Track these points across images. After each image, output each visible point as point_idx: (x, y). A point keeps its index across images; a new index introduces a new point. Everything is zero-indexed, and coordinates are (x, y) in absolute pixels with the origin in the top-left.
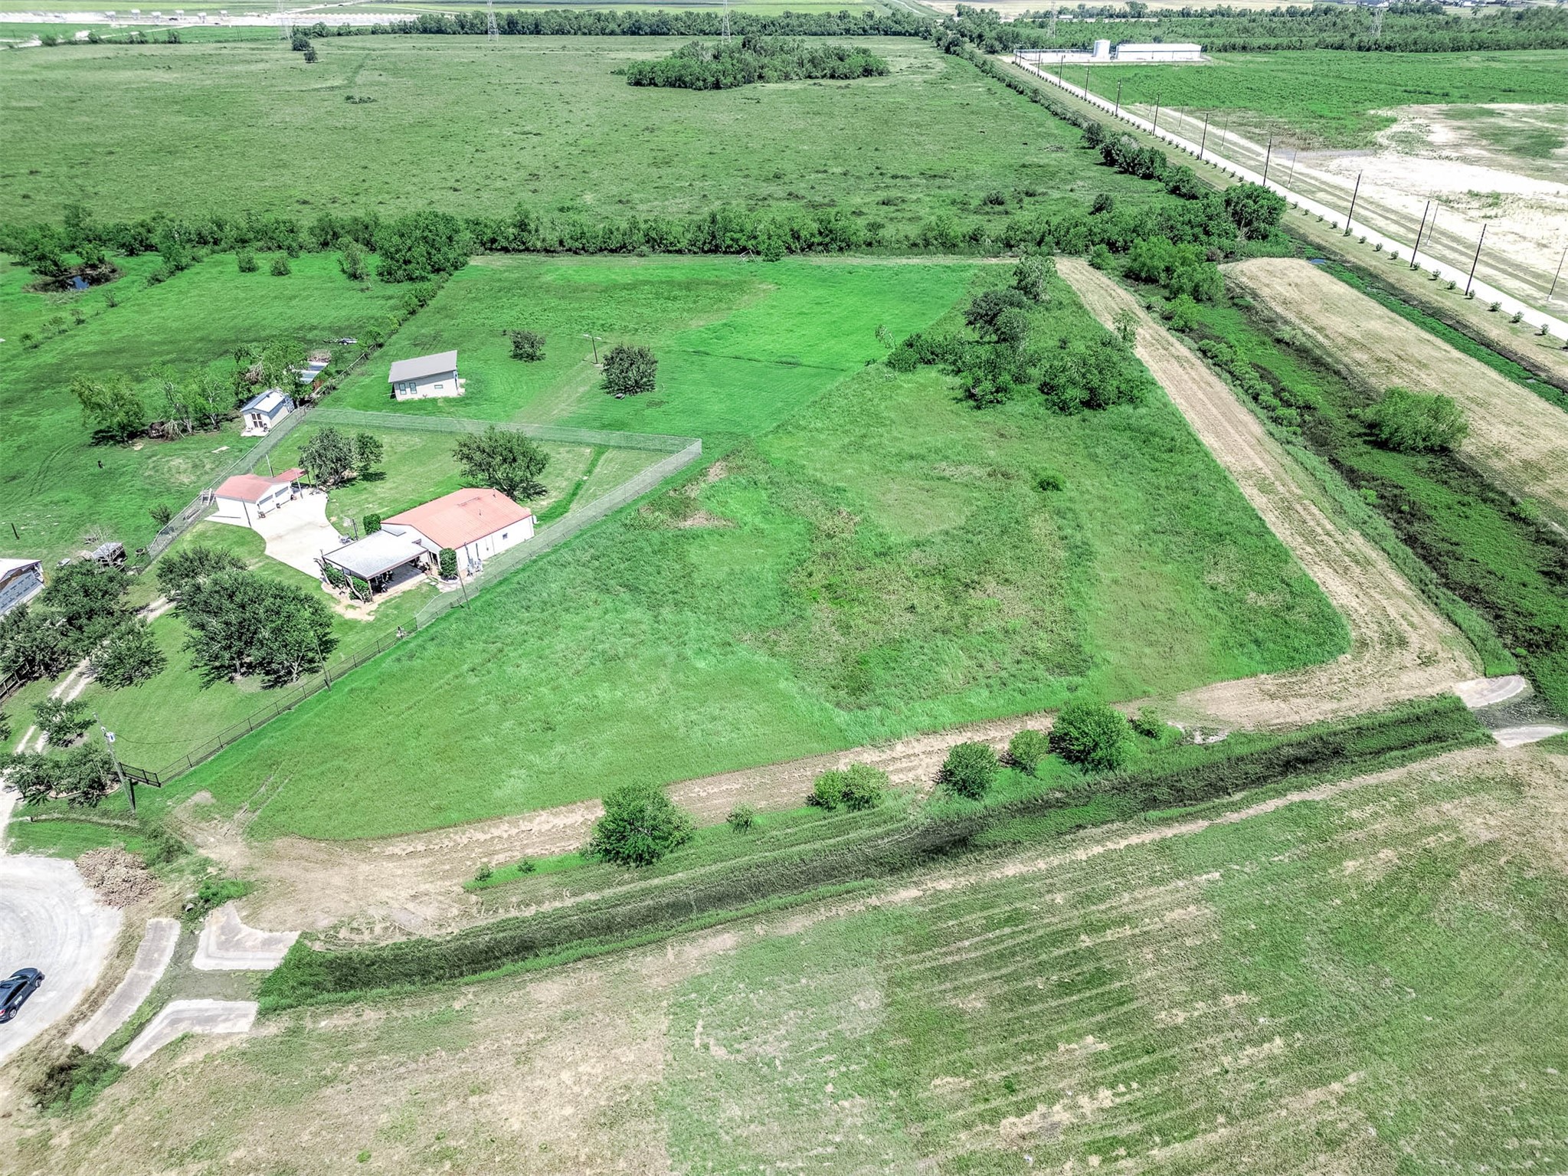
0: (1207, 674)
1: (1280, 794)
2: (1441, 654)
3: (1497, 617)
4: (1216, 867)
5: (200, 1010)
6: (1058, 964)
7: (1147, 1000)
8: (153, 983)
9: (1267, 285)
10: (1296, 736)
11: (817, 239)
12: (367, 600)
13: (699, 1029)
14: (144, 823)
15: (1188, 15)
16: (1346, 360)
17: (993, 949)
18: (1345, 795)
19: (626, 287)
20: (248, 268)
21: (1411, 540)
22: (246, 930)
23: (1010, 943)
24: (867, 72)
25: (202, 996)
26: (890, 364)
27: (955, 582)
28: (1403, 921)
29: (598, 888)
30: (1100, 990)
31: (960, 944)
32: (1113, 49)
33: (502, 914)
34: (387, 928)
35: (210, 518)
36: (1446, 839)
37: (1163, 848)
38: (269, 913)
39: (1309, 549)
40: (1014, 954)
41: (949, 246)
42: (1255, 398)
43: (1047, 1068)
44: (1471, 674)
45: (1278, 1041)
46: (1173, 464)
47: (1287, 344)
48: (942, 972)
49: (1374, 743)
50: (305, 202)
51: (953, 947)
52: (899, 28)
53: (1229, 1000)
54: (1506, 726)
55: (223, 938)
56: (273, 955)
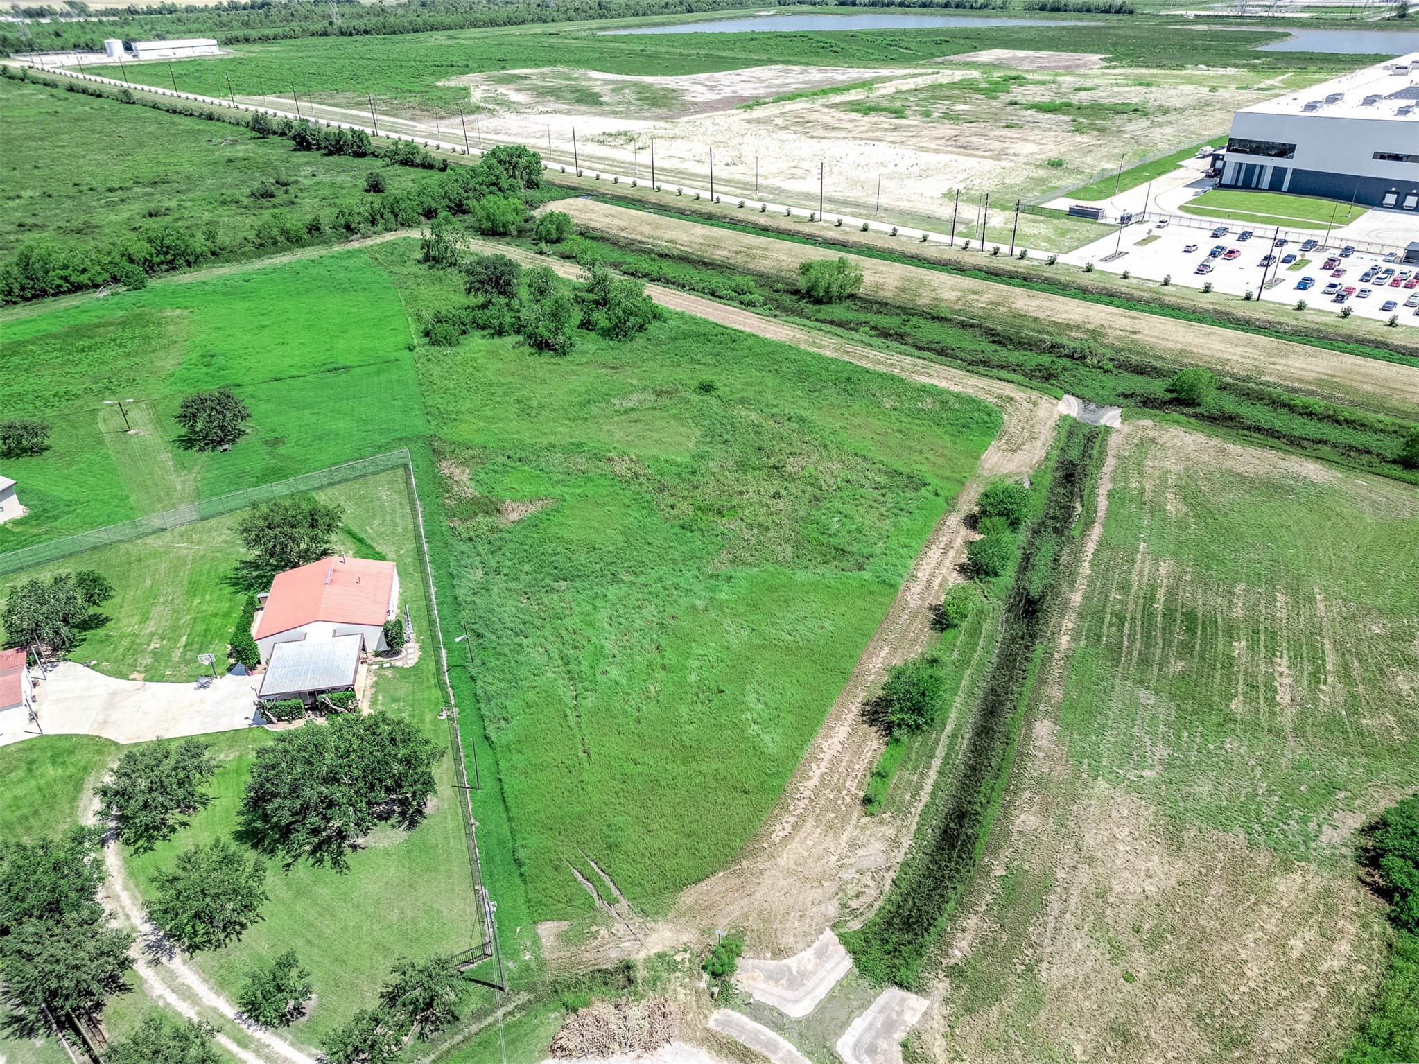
1: (1094, 493)
4: (1136, 540)
5: (867, 1029)
6: (1168, 623)
7: (1218, 613)
9: (590, 220)
10: (1050, 465)
11: (158, 259)
13: (1120, 772)
16: (717, 257)
18: (1113, 479)
21: (918, 348)
23: (1138, 629)
25: (846, 1024)
26: (433, 344)
27: (766, 469)
31: (1125, 645)
32: (128, 48)
33: (915, 811)
36: (1173, 477)
37: (1105, 545)
38: (784, 939)
39: (895, 370)
40: (1149, 632)
42: (714, 294)
43: (1246, 668)
44: (1054, 401)
45: (1277, 594)
47: (668, 256)
48: (1144, 661)
51: (1125, 648)
53: (1238, 591)
55: (784, 982)
56: (837, 958)
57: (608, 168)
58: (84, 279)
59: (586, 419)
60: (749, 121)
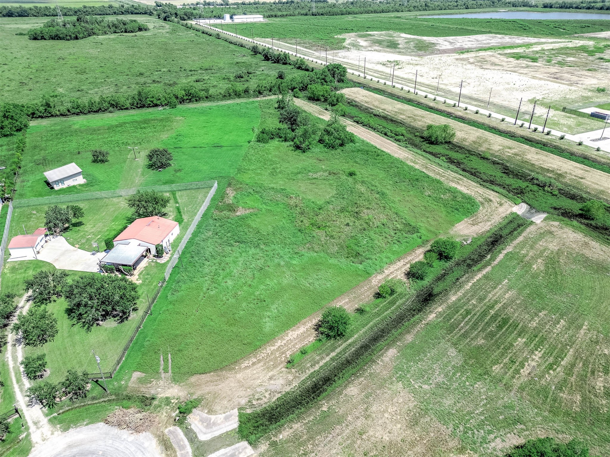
1: (500, 252)
2: (502, 201)
3: (504, 188)
4: (505, 278)
5: (224, 454)
6: (491, 321)
7: (522, 322)
8: (190, 454)
9: (356, 97)
10: (488, 234)
11: (186, 98)
13: (413, 382)
14: (117, 395)
15: (245, 4)
16: (399, 118)
17: (471, 323)
18: (515, 247)
19: (117, 126)
21: (464, 170)
22: (213, 417)
23: (473, 320)
24: (140, 29)
25: (218, 449)
26: (258, 141)
27: (352, 213)
28: (559, 277)
30: (509, 324)
31: (461, 326)
32: (231, 18)
34: (270, 394)
35: (9, 260)
36: (549, 252)
37: (486, 278)
38: (217, 407)
39: (443, 179)
40: (477, 323)
41: (238, 95)
42: (386, 134)
43: (516, 352)
44: (513, 205)
45: (562, 321)
47: (379, 116)
48: (465, 335)
49: (507, 231)
51: (459, 327)
53: (541, 315)
54: (533, 217)
55: (205, 424)
56: (233, 422)
57: (379, 76)
58: (158, 102)
59: (294, 180)
60: (457, 59)
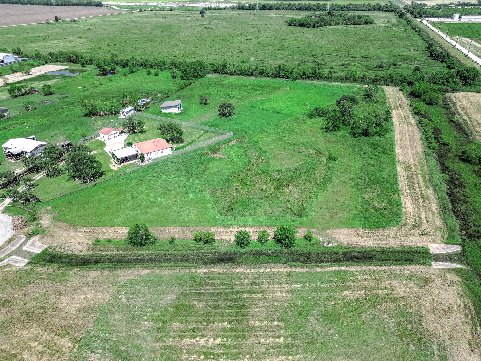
0: (342, 224)
2: (432, 233)
3: (465, 224)
4: (301, 283)
5: (17, 259)
6: (233, 300)
7: (251, 317)
8: (12, 250)
9: (461, 101)
11: (311, 75)
12: (118, 165)
13: (123, 293)
14: (34, 212)
16: (473, 130)
17: (217, 291)
18: (361, 271)
20: (149, 73)
21: (451, 193)
22: (38, 242)
23: (223, 291)
24: (366, 23)
26: (308, 116)
27: (281, 184)
29: (124, 251)
30: (239, 311)
31: (208, 288)
32: (460, 17)
33: (97, 252)
34: (68, 249)
35: (97, 138)
36: (386, 292)
37: (288, 274)
38: (44, 240)
39: (408, 191)
40: (222, 294)
41: (354, 80)
42: (427, 139)
43: (208, 328)
44: (439, 242)
45: (282, 339)
46: (379, 157)
47: (454, 122)
48: (198, 294)
49: (386, 257)
50: (175, 56)
51: (206, 288)
52: (387, 9)
53: (276, 323)
54: (441, 261)
55: (32, 243)
56: (40, 250)
59: (284, 148)
